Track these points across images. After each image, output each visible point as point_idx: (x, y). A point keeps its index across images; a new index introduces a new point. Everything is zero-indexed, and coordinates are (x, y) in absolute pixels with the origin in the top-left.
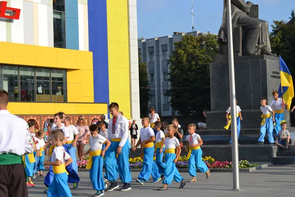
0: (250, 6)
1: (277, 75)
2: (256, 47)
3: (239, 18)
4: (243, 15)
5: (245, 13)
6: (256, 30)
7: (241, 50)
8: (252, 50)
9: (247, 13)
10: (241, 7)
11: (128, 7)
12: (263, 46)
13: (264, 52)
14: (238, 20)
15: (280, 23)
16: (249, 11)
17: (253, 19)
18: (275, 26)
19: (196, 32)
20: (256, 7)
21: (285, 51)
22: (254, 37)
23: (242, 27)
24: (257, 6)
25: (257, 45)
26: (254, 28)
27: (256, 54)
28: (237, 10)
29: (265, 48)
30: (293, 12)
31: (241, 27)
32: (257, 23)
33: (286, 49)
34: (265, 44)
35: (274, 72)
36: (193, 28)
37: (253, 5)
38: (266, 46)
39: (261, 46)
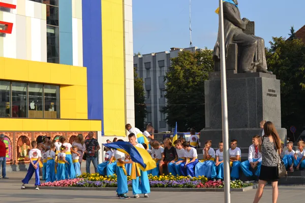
0: (246, 22)
1: (273, 93)
2: (252, 64)
3: (234, 35)
4: (239, 32)
5: (241, 30)
6: (252, 47)
7: (236, 68)
8: (248, 68)
9: (243, 30)
10: (236, 23)
11: (124, 22)
12: (258, 63)
13: (259, 69)
14: (233, 37)
15: (279, 40)
16: (245, 28)
17: (249, 36)
18: (274, 43)
19: (194, 47)
20: (251, 24)
21: (284, 68)
22: (249, 54)
23: (238, 44)
24: (253, 22)
25: (253, 62)
26: (250, 45)
27: (252, 71)
28: (232, 26)
29: (261, 66)
30: (292, 28)
31: (236, 44)
32: (253, 39)
33: (285, 66)
34: (261, 61)
35: (270, 90)
36: (191, 43)
37: (249, 22)
38: (262, 64)
39: (256, 64)
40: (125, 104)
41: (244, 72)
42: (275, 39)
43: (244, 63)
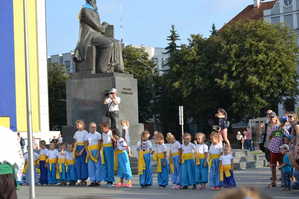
0: (105, 26)
2: (109, 65)
3: (93, 38)
4: (98, 35)
6: (108, 50)
7: (94, 68)
8: (105, 69)
9: (102, 33)
12: (115, 64)
13: (117, 70)
14: (92, 40)
15: (197, 37)
16: (104, 31)
18: (192, 40)
19: (124, 44)
20: (111, 28)
22: (106, 55)
23: (96, 46)
24: (112, 26)
25: (109, 63)
26: (106, 48)
28: (91, 30)
29: (118, 66)
30: (214, 25)
32: (109, 42)
34: (118, 62)
35: (124, 89)
36: (122, 40)
37: (109, 25)
38: (119, 64)
39: (113, 64)
40: (39, 101)
41: (101, 72)
42: (193, 36)
43: (101, 64)
